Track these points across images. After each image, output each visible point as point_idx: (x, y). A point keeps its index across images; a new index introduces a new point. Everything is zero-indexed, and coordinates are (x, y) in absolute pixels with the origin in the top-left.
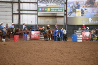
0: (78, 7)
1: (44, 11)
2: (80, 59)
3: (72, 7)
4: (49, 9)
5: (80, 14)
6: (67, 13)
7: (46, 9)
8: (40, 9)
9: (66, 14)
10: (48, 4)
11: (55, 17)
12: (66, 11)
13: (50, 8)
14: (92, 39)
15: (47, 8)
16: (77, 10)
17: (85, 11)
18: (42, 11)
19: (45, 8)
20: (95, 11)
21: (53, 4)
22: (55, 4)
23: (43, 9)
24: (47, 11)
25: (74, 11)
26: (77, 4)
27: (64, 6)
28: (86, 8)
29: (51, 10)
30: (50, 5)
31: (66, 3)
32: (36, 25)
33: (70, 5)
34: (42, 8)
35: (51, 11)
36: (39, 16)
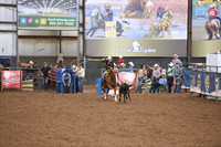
0: (110, 16)
1: (33, 24)
2: (113, 134)
3: (96, 17)
4: (43, 21)
5: (115, 32)
6: (84, 29)
7: (37, 21)
8: (24, 21)
9: (83, 33)
10: (41, 9)
11: (57, 38)
12: (83, 25)
13: (47, 18)
14: (140, 89)
15: (39, 18)
16: (108, 24)
17: (124, 26)
18: (28, 24)
19: (34, 17)
20: (147, 27)
21: (52, 9)
22: (57, 10)
23: (30, 20)
24: (39, 25)
25: (101, 26)
26: (108, 10)
27: (77, 15)
28: (127, 20)
29: (48, 22)
30: (46, 10)
31: (83, 8)
32: (14, 58)
33: (92, 13)
34: (28, 17)
35: (48, 24)
36: (20, 37)
